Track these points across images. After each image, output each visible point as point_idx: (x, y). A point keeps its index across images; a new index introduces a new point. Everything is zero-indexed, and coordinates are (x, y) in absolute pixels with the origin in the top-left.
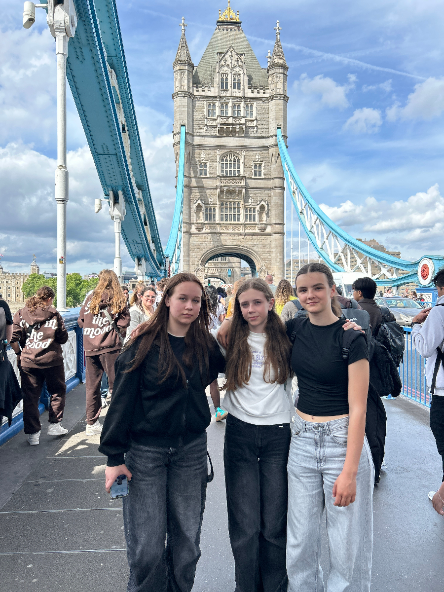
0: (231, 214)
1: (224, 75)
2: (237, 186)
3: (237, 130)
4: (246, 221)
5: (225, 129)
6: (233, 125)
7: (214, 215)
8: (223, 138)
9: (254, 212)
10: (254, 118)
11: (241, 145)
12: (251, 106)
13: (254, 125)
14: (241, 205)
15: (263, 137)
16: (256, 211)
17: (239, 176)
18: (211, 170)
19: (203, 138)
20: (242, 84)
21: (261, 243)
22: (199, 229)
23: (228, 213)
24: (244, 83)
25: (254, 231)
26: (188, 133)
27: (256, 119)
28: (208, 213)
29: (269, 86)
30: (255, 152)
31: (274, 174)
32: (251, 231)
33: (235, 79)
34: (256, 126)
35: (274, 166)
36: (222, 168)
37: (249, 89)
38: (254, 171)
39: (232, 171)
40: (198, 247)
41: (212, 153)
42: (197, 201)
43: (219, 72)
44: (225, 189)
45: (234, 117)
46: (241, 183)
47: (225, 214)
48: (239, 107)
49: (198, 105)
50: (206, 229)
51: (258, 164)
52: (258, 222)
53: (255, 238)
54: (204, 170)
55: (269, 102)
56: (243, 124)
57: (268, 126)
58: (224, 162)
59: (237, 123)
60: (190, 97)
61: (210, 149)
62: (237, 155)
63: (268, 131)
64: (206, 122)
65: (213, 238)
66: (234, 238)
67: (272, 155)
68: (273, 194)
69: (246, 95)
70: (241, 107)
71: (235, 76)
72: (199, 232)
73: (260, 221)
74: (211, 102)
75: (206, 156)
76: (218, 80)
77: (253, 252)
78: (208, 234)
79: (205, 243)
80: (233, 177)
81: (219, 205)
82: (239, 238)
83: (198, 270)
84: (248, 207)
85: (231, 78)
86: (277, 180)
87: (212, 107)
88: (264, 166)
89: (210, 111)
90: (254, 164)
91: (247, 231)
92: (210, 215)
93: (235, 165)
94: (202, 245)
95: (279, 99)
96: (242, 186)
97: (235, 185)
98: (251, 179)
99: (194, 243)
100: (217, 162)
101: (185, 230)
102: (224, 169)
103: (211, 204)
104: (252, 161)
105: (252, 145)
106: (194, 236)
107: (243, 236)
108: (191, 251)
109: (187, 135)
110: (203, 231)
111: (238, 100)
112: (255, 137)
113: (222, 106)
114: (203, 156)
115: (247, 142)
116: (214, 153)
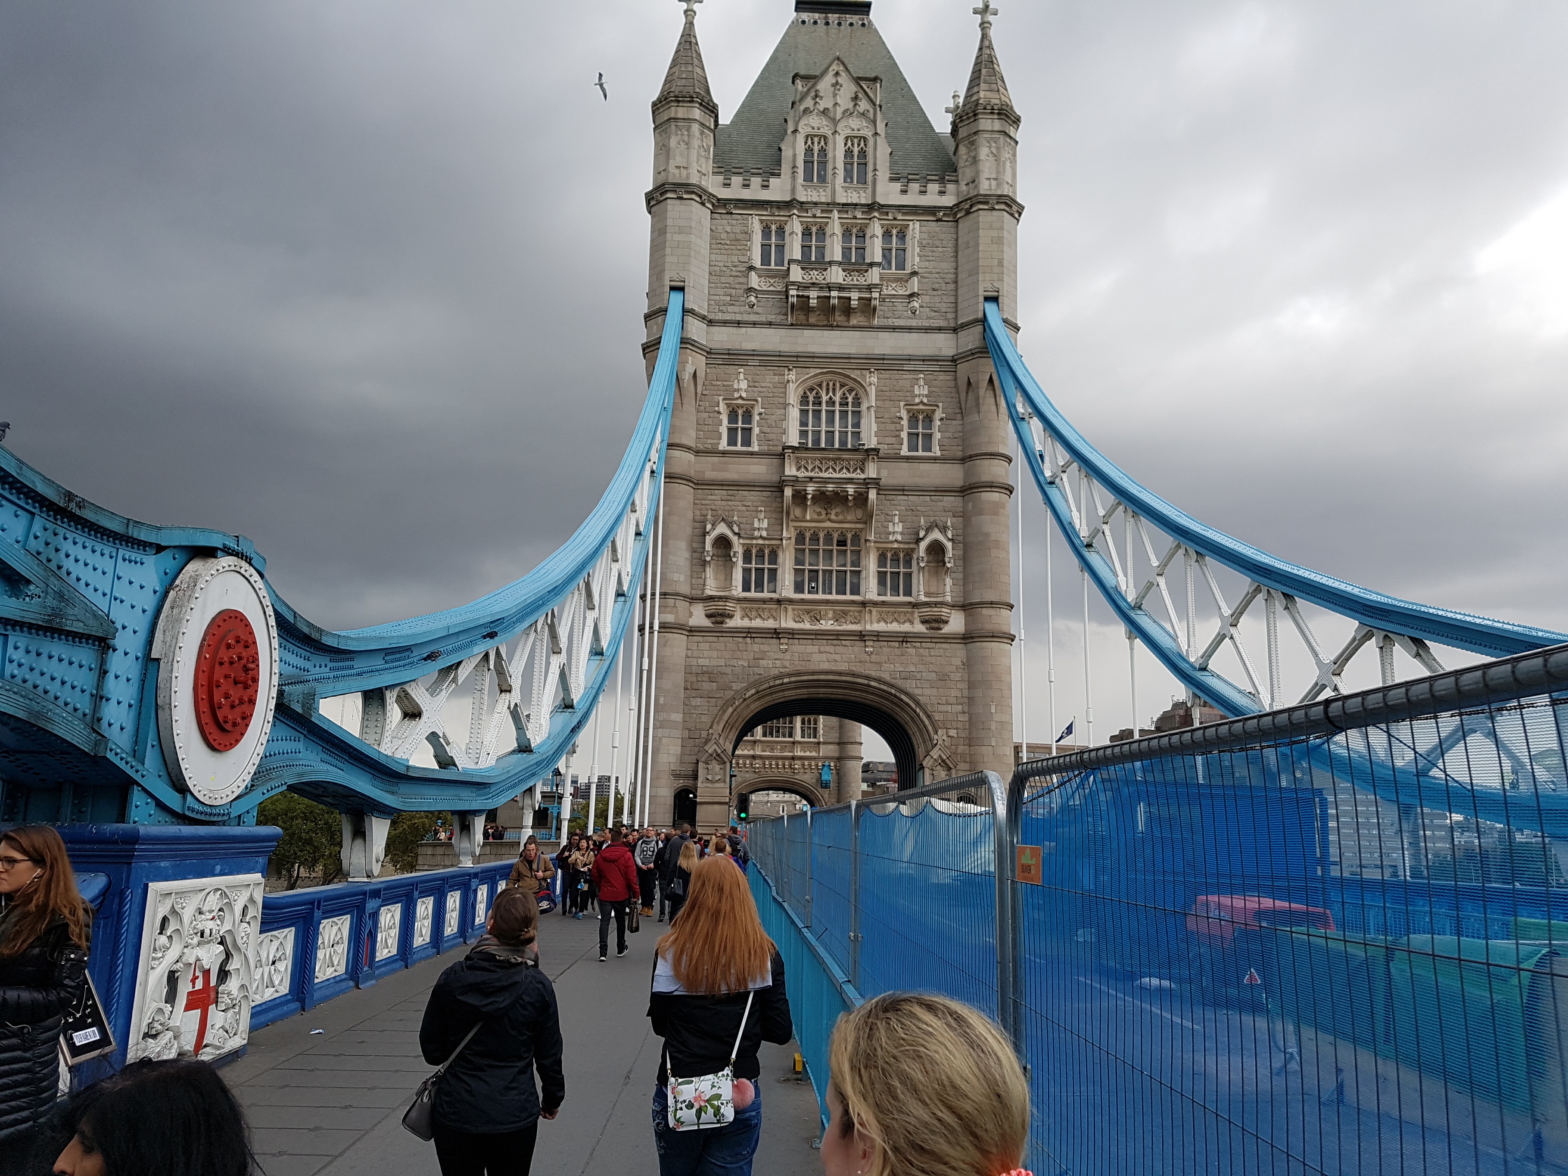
0: (832, 571)
1: (816, 139)
2: (850, 481)
3: (854, 303)
4: (879, 595)
5: (813, 302)
6: (841, 288)
7: (773, 573)
8: (808, 333)
9: (908, 563)
10: (908, 271)
11: (865, 351)
12: (902, 236)
13: (908, 293)
14: (862, 541)
15: (940, 329)
16: (914, 563)
17: (855, 450)
18: (765, 429)
19: (743, 330)
20: (870, 167)
21: (932, 668)
22: (718, 617)
23: (821, 567)
24: (876, 165)
25: (906, 627)
26: (694, 313)
27: (914, 273)
28: (753, 565)
29: (960, 171)
30: (910, 376)
32: (894, 627)
33: (849, 153)
34: (917, 296)
36: (803, 423)
37: (892, 179)
38: (909, 434)
39: (837, 435)
40: (710, 675)
41: (769, 378)
42: (713, 528)
43: (795, 131)
44: (811, 489)
45: (846, 264)
46: (863, 471)
47: (810, 571)
48: (862, 236)
49: (728, 229)
50: (742, 618)
51: (923, 411)
52: (923, 598)
53: (912, 651)
54: (743, 429)
55: (957, 221)
56: (870, 288)
57: (956, 296)
58: (811, 407)
59: (856, 282)
60: (703, 204)
61: (764, 365)
62: (851, 384)
63: (956, 312)
64: (754, 280)
65: (765, 648)
66: (840, 649)
67: (969, 383)
68: (970, 504)
69: (881, 200)
70: (867, 237)
71: (849, 144)
72: (719, 627)
73: (927, 594)
74: (771, 222)
75: (749, 386)
76: (795, 155)
77: (903, 697)
78: (749, 633)
79: (740, 663)
80: (839, 450)
81: (790, 538)
82: (856, 649)
83: (711, 755)
84: (887, 549)
85: (835, 150)
86: (986, 462)
87: (773, 233)
88: (941, 419)
89: (765, 248)
90: (909, 411)
91: (881, 627)
92: (760, 571)
93: (843, 414)
94: (728, 670)
95: (994, 209)
96: (867, 483)
97: (844, 476)
98: (898, 458)
99: (701, 662)
100: (785, 405)
101: (670, 618)
102: (810, 428)
103: (761, 537)
104: (902, 404)
105: (900, 353)
106: (701, 639)
107: (871, 643)
108: (688, 692)
109: (689, 319)
110: (731, 623)
111: (859, 215)
112: (910, 329)
113: (807, 233)
114: (741, 384)
115: (886, 343)
116: (777, 378)
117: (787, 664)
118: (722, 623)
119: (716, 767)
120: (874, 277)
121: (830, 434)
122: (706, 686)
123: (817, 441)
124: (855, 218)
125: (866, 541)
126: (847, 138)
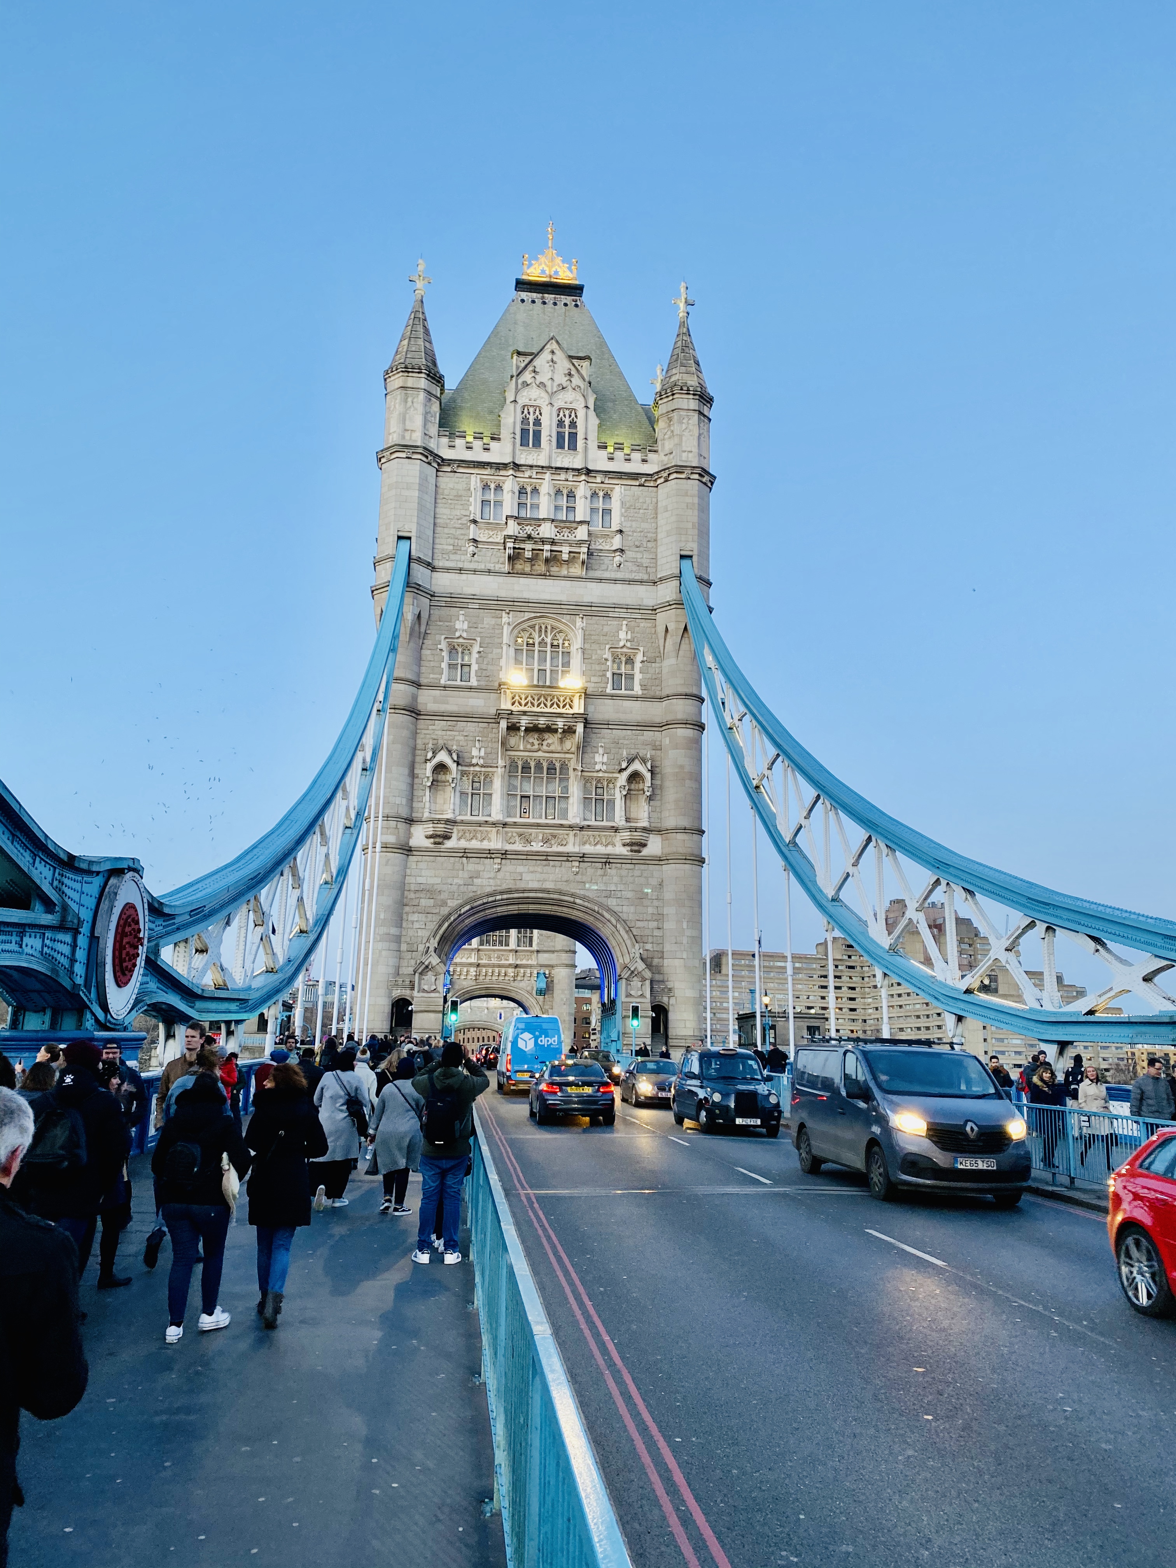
0: (542, 797)
1: (531, 410)
2: (560, 715)
3: (565, 557)
4: (585, 820)
5: (528, 554)
6: (553, 542)
7: (487, 798)
8: (523, 581)
9: (611, 791)
10: (615, 527)
11: (574, 599)
12: (607, 496)
13: (614, 548)
14: (571, 771)
15: (641, 582)
16: (617, 790)
17: (564, 688)
18: (483, 666)
19: (464, 577)
20: (580, 437)
21: (631, 887)
22: (438, 838)
23: (531, 793)
24: (585, 435)
25: (609, 850)
26: (419, 560)
27: (621, 531)
28: (470, 791)
29: (659, 442)
30: (615, 622)
31: (673, 684)
32: (598, 849)
33: (561, 423)
34: (622, 551)
35: (669, 662)
36: (518, 661)
37: (599, 447)
38: (614, 674)
39: (548, 672)
40: (430, 892)
41: (488, 620)
42: (434, 756)
43: (514, 402)
45: (556, 521)
47: (522, 797)
48: (571, 495)
49: (451, 484)
50: (459, 839)
51: (625, 654)
52: (624, 823)
53: (614, 872)
54: (462, 665)
55: (656, 487)
56: (580, 543)
57: (656, 553)
58: (524, 647)
59: (565, 538)
60: (429, 463)
61: (483, 608)
62: (562, 627)
63: (656, 567)
64: (475, 532)
65: (480, 867)
66: (547, 869)
67: (667, 631)
68: (668, 739)
69: (591, 466)
70: (577, 497)
71: (561, 415)
72: (438, 848)
73: (628, 820)
74: (491, 480)
75: (469, 627)
76: (513, 424)
77: (604, 912)
78: (465, 853)
79: (456, 881)
80: (549, 687)
81: (504, 767)
82: (563, 869)
83: (427, 967)
84: (592, 777)
85: (549, 419)
86: (681, 702)
87: (492, 491)
88: (643, 662)
89: (485, 502)
90: (613, 653)
91: (588, 849)
92: (476, 796)
93: (555, 654)
94: (445, 887)
95: (689, 478)
96: (575, 716)
97: (554, 711)
98: (603, 695)
99: (420, 880)
100: (501, 645)
101: (391, 839)
102: (524, 665)
103: (478, 765)
104: (608, 647)
105: (606, 601)
106: (419, 858)
107: (577, 864)
108: (407, 909)
109: (414, 565)
111: (570, 478)
112: (615, 581)
113: (522, 491)
114: (461, 625)
115: (592, 593)
116: (493, 621)
117: (500, 882)
118: (439, 843)
119: (431, 977)
120: (581, 533)
121: (542, 672)
122: (423, 902)
123: (530, 677)
124: (566, 480)
125: (574, 770)
126: (559, 410)
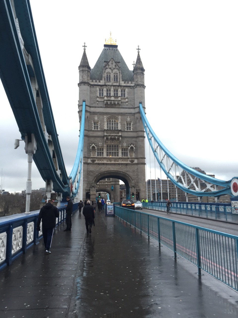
0: (113, 152)
1: (108, 73)
2: (116, 136)
3: (116, 104)
4: (122, 156)
5: (109, 103)
6: (114, 101)
7: (103, 153)
8: (108, 109)
9: (127, 151)
11: (118, 112)
12: (124, 91)
13: (126, 101)
14: (119, 147)
15: (132, 108)
16: (128, 151)
17: (117, 130)
18: (101, 126)
19: (96, 108)
20: (118, 79)
21: (131, 169)
22: (93, 161)
23: (111, 152)
24: (119, 78)
25: (127, 162)
26: (87, 105)
27: (127, 98)
28: (99, 151)
29: (134, 79)
30: (127, 116)
31: (139, 129)
32: (125, 162)
33: (114, 76)
34: (128, 102)
35: (138, 124)
36: (108, 125)
37: (122, 81)
38: (127, 127)
39: (114, 127)
40: (92, 172)
41: (101, 117)
42: (92, 145)
43: (105, 72)
44: (109, 137)
45: (114, 96)
46: (119, 134)
47: (109, 152)
48: (117, 91)
49: (93, 90)
50: (97, 161)
51: (129, 123)
52: (130, 157)
53: (128, 166)
54: (97, 126)
55: (134, 89)
56: (119, 101)
57: (134, 102)
58: (109, 122)
59: (116, 100)
60: (88, 86)
61: (100, 114)
62: (116, 118)
63: (134, 105)
64: (98, 99)
65: (102, 166)
66: (115, 166)
67: (137, 118)
68: (138, 140)
69: (121, 85)
70: (118, 91)
71: (114, 74)
72: (93, 163)
73: (131, 156)
74: (101, 88)
75: (98, 118)
76: (105, 76)
77: (127, 175)
78: (99, 164)
79: (98, 169)
80: (114, 130)
81: (106, 146)
82: (118, 166)
83: (92, 186)
84: (123, 148)
85: (112, 75)
86: (140, 132)
87: (101, 91)
88: (132, 124)
89: (100, 93)
90: (127, 123)
91: (123, 162)
92: (100, 152)
93: (115, 123)
94: (95, 171)
95: (140, 87)
96: (119, 136)
97: (115, 135)
98: (125, 131)
99: (90, 169)
100: (104, 122)
101: (84, 162)
102: (109, 126)
103: (100, 146)
104: (125, 121)
105: (125, 112)
106: (90, 165)
107: (121, 165)
108: (88, 175)
109: (87, 107)
110: (95, 162)
111: (117, 87)
112: (126, 108)
113: (107, 90)
114: (96, 118)
115: (122, 111)
116: (102, 117)
117: (106, 169)
118: (94, 162)
119: (93, 188)
120: (119, 99)
121: (112, 127)
122: (91, 174)
123: (110, 128)
124: (116, 88)
125: (120, 147)
126: (114, 73)
